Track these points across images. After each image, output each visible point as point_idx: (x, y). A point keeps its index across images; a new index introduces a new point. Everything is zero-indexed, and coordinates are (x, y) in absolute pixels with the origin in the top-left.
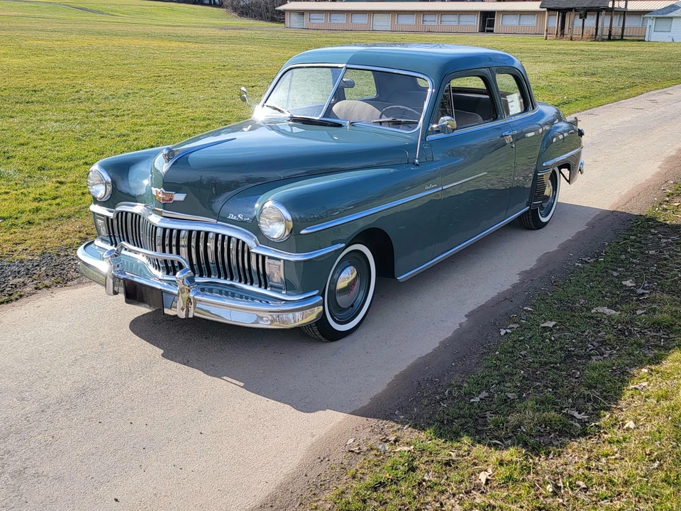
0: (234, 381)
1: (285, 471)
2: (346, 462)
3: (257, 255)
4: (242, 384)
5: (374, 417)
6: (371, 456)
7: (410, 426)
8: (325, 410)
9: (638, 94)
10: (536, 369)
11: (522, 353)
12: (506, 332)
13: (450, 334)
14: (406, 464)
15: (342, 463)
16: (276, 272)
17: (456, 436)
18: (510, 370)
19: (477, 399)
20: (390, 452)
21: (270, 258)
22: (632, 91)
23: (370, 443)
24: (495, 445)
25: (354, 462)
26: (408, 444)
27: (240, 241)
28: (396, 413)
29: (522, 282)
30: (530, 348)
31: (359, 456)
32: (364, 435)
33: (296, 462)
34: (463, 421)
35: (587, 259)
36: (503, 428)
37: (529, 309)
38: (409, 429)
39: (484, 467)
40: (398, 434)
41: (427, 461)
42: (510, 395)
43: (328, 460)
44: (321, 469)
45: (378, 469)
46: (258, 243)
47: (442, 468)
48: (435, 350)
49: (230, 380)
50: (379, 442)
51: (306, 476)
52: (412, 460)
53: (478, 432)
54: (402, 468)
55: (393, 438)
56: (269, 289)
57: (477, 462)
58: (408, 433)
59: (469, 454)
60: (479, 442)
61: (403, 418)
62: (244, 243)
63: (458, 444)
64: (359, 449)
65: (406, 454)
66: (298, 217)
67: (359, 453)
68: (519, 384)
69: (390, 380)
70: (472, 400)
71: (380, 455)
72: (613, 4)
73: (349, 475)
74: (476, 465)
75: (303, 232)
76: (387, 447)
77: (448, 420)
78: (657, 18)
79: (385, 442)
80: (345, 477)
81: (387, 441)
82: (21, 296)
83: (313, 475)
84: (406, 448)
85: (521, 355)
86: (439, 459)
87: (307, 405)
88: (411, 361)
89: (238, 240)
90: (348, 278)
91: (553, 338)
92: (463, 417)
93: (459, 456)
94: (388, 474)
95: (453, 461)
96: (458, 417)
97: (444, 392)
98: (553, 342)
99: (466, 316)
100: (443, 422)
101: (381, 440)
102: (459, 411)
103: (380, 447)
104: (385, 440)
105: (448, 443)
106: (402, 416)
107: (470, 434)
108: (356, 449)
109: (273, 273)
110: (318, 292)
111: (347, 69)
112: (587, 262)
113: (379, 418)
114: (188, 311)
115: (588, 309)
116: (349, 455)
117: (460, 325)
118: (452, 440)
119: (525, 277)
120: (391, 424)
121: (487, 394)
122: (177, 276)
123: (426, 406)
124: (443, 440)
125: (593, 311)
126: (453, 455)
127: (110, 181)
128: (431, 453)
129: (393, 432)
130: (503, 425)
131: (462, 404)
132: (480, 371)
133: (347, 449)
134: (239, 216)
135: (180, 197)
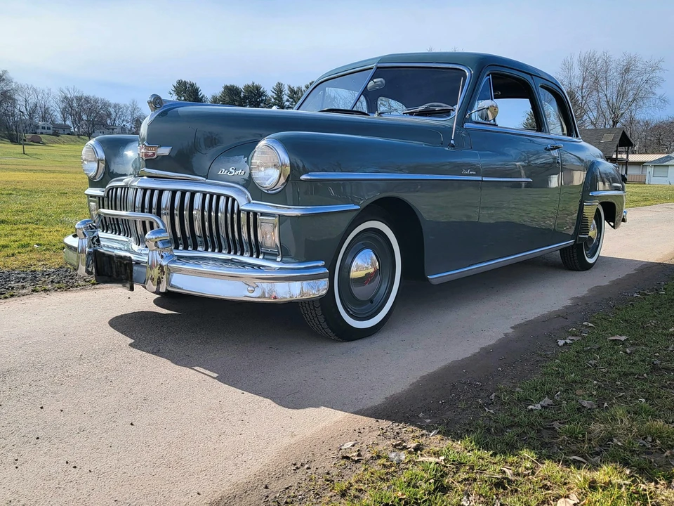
0: (207, 372)
1: (234, 480)
2: (334, 472)
3: (248, 213)
4: (216, 375)
5: (388, 418)
6: (376, 467)
7: (438, 433)
8: (318, 407)
9: (652, 204)
10: (615, 380)
11: (591, 362)
12: (566, 343)
13: (493, 342)
14: (432, 481)
15: (328, 473)
16: (269, 235)
17: (511, 448)
18: (578, 378)
19: (538, 407)
20: (407, 464)
21: (262, 214)
22: (645, 203)
23: (377, 449)
24: (575, 462)
25: (348, 472)
26: (436, 454)
27: (230, 199)
28: (420, 415)
29: (576, 305)
30: (601, 358)
31: (358, 465)
32: (369, 439)
33: (258, 467)
34: (520, 430)
35: (645, 292)
36: (583, 441)
37: (590, 325)
38: (439, 436)
39: (562, 491)
40: (422, 440)
41: (465, 479)
42: (585, 403)
43: (308, 468)
44: (292, 480)
45: (384, 486)
46: (251, 199)
47: (490, 489)
48: (474, 355)
49: (202, 370)
50: (391, 448)
51: (266, 487)
52: (442, 476)
53: (544, 445)
54: (424, 486)
55: (413, 445)
56: (261, 257)
57: (549, 484)
58: (435, 441)
59: (533, 473)
60: (549, 457)
61: (430, 422)
62: (234, 200)
63: (515, 459)
64: (359, 455)
65: (432, 466)
66: (301, 165)
67: (358, 461)
68: (595, 393)
69: (415, 381)
70: (530, 407)
71: (391, 466)
72: (617, 156)
73: (338, 489)
74: (548, 489)
75: (303, 177)
76: (403, 456)
77: (496, 428)
78: (655, 166)
79: (402, 449)
80: (330, 494)
81: (405, 448)
82: (12, 296)
83: (277, 487)
84: (433, 459)
85: (591, 364)
86: (485, 476)
87: (292, 399)
88: (443, 364)
89: (228, 198)
90: (367, 268)
91: (628, 351)
92: (519, 425)
93: (518, 475)
94: (400, 493)
95: (510, 481)
96: (512, 426)
97: (488, 396)
98: (630, 354)
99: (511, 327)
100: (489, 430)
101: (395, 446)
102: (512, 418)
103: (392, 455)
104: (400, 447)
105: (498, 457)
106: (429, 420)
107: (532, 447)
108: (354, 455)
109: (266, 234)
110: (322, 263)
111: (378, 68)
112: (646, 294)
113: (394, 420)
114: (159, 283)
115: (663, 328)
116: (342, 462)
117: (506, 335)
118: (505, 453)
119: (578, 301)
120: (411, 428)
121: (551, 402)
122: (146, 236)
123: (463, 410)
124: (491, 452)
125: (671, 330)
126: (509, 473)
127: (104, 157)
128: (472, 468)
129: (414, 438)
130: (584, 436)
131: (515, 410)
132: (537, 378)
133: (340, 455)
134: (231, 170)
135: (164, 151)
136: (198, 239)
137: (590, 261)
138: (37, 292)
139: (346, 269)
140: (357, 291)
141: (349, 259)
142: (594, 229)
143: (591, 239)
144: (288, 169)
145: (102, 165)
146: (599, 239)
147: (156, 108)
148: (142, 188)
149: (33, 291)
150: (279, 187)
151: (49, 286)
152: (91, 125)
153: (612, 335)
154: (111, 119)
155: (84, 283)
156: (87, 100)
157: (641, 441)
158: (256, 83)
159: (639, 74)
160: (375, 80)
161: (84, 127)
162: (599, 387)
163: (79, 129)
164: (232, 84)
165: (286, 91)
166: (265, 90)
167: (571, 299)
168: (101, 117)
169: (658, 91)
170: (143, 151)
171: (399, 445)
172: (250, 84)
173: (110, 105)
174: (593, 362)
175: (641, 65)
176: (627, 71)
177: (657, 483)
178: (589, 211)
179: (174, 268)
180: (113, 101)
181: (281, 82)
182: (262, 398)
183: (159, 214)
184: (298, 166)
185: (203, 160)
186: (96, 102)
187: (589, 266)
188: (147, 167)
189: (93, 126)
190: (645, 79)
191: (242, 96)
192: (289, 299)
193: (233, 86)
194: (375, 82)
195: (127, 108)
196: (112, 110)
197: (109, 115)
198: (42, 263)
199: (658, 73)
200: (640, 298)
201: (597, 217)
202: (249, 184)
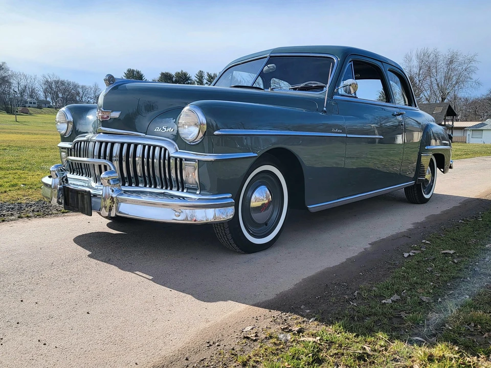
0: (144, 275)
1: (163, 353)
2: (238, 348)
3: (176, 159)
4: (151, 278)
5: (278, 309)
6: (269, 345)
7: (315, 320)
8: (226, 301)
9: (471, 157)
10: (446, 282)
11: (428, 269)
12: (410, 255)
13: (356, 254)
14: (310, 355)
15: (233, 349)
16: (191, 175)
17: (370, 331)
18: (419, 281)
19: (389, 301)
20: (292, 342)
21: (186, 160)
22: (466, 156)
23: (269, 331)
24: (417, 341)
25: (248, 348)
26: (314, 335)
27: (163, 149)
28: (302, 307)
29: (416, 228)
30: (435, 266)
31: (256, 343)
32: (264, 324)
33: (180, 345)
34: (376, 318)
35: (468, 219)
36: (423, 326)
37: (427, 242)
38: (316, 322)
39: (408, 363)
40: (303, 325)
41: (335, 354)
42: (424, 299)
43: (218, 345)
44: (206, 354)
45: (275, 358)
46: (178, 149)
47: (354, 361)
48: (342, 263)
49: (141, 274)
50: (280, 331)
51: (187, 359)
52: (318, 351)
53: (394, 329)
54: (305, 358)
55: (297, 329)
56: (185, 191)
57: (398, 357)
58: (313, 326)
59: (386, 350)
60: (398, 338)
61: (309, 312)
62: (166, 150)
63: (373, 339)
64: (256, 336)
65: (310, 344)
66: (215, 125)
67: (255, 340)
68: (431, 291)
69: (298, 282)
70: (383, 301)
71: (280, 344)
72: (445, 123)
73: (240, 360)
74: (397, 361)
75: (216, 133)
76: (289, 336)
77: (358, 317)
78: (473, 130)
79: (288, 332)
80: (235, 364)
81: (291, 331)
82: (3, 221)
83: (195, 359)
84: (311, 339)
85: (428, 270)
86: (350, 352)
87: (207, 295)
88: (319, 270)
89: (161, 148)
91: (456, 261)
92: (375, 314)
93: (375, 351)
94: (286, 364)
95: (368, 356)
96: (370, 315)
97: (352, 293)
98: (457, 263)
99: (370, 244)
100: (353, 318)
101: (283, 330)
102: (370, 310)
103: (281, 336)
104: (287, 330)
105: (360, 338)
106: (308, 311)
107: (384, 331)
108: (252, 336)
109: (189, 174)
110: (230, 195)
111: (271, 57)
112: (468, 221)
113: (283, 311)
114: (110, 210)
115: (481, 245)
116: (244, 341)
117: (365, 249)
118: (365, 335)
119: (418, 225)
120: (296, 316)
121: (398, 297)
122: (102, 176)
123: (334, 303)
124: (355, 334)
125: (487, 246)
126: (368, 349)
127: (72, 120)
128: (340, 346)
129: (297, 324)
130: (424, 322)
131: (373, 304)
132: (388, 280)
133: (242, 336)
134: (163, 128)
135: (116, 115)
136: (140, 179)
137: (427, 197)
138: (22, 218)
139: (247, 200)
140: (256, 216)
141: (249, 193)
142: (429, 173)
143: (427, 181)
144: (205, 127)
145: (71, 126)
146: (433, 181)
147: (110, 84)
148: (99, 142)
149: (19, 217)
150: (199, 140)
151: (31, 214)
152: (65, 101)
153: (444, 250)
154: (79, 96)
155: (56, 212)
156: (63, 83)
157: (466, 326)
158: (184, 71)
159: (460, 64)
160: (268, 66)
161: (60, 102)
162: (435, 287)
163: (56, 104)
164: (167, 72)
165: (206, 77)
166: (190, 76)
167: (413, 224)
168: (72, 95)
169: (474, 76)
170: (100, 114)
171: (286, 328)
172: (180, 71)
173: (78, 87)
174: (430, 269)
175: (461, 59)
176: (451, 62)
177: (478, 357)
178: (425, 160)
179: (121, 199)
180: (81, 84)
181: (202, 70)
182: (185, 294)
183: (111, 160)
184: (212, 125)
185: (144, 121)
186: (69, 84)
187: (426, 201)
188: (103, 126)
189: (66, 102)
190: (464, 68)
191: (174, 80)
192: (205, 221)
193: (168, 73)
194: (269, 67)
195: (91, 89)
196: (80, 90)
197: (78, 94)
198: (27, 197)
199: (473, 64)
200: (463, 223)
201: (431, 165)
202: (177, 138)
